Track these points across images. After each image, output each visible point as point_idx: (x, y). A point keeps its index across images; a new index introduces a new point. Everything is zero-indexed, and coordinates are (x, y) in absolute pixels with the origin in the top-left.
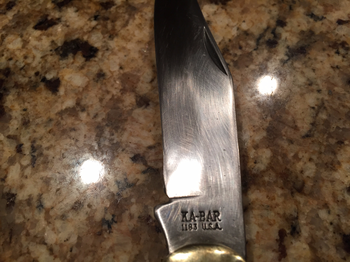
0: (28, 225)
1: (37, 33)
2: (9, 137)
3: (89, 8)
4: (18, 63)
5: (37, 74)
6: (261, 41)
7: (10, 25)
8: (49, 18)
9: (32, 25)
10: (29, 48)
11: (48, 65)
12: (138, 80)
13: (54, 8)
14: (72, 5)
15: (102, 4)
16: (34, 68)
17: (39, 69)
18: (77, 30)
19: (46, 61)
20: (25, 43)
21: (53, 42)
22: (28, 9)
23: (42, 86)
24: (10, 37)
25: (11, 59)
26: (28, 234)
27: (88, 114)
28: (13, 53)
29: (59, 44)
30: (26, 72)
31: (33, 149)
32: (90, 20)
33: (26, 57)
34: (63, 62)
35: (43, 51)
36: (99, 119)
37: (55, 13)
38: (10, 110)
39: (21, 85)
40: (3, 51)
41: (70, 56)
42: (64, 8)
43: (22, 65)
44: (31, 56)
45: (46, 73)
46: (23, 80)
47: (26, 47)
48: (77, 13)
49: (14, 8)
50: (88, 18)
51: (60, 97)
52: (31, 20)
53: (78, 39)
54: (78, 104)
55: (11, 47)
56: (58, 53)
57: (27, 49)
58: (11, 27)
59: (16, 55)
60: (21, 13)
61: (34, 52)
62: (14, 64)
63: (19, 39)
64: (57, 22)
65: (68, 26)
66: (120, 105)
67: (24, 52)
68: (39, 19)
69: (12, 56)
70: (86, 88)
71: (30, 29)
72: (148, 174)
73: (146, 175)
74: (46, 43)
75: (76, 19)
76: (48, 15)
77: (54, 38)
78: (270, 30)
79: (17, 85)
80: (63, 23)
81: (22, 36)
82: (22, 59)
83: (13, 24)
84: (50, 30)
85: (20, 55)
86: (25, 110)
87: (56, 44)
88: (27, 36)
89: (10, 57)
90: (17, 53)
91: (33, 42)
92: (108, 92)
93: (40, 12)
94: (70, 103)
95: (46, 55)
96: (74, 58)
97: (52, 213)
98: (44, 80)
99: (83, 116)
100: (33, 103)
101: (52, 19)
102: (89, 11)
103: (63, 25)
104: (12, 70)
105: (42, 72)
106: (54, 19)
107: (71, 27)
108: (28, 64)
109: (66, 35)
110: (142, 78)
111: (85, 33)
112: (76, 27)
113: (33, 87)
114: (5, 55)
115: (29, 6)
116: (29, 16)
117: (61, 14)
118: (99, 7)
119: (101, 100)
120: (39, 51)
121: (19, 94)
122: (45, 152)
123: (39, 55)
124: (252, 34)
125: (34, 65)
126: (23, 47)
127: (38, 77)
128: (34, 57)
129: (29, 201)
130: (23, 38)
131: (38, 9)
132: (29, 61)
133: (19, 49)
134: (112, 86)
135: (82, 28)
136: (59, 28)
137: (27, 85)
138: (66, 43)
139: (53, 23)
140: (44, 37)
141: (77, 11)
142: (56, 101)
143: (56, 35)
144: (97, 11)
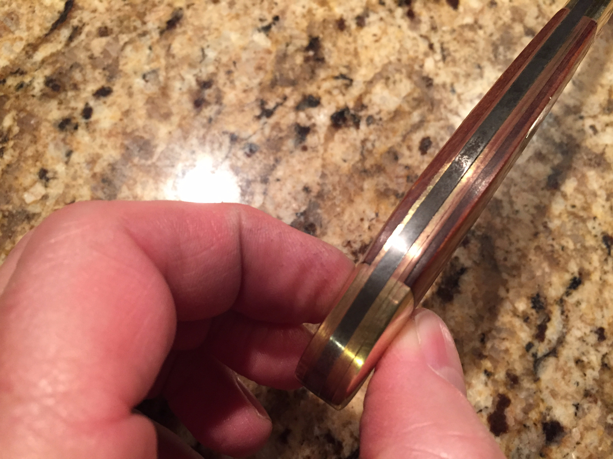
0: (445, 102)
2: (421, 36)
12: (525, 14)
26: (445, 107)
27: (485, 33)
31: (443, 49)
36: (494, 38)
54: (476, 22)
66: (511, 31)
70: (482, 11)
92: (500, 18)
94: (469, 20)
97: (462, 97)
99: (481, 32)
110: (528, 14)
119: (495, 23)
122: (453, 54)
129: (444, 85)
134: (504, 14)
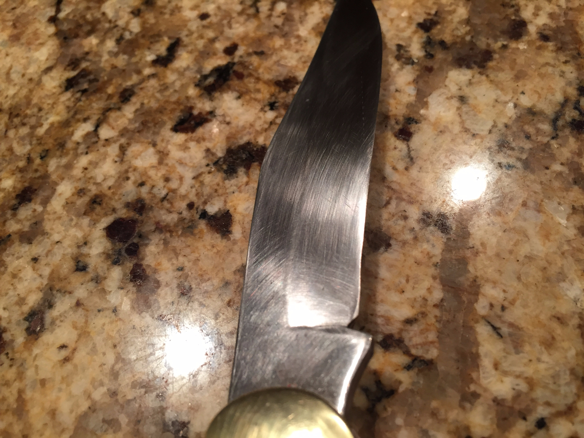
1: (180, 138)
3: (258, 91)
4: (155, 190)
5: (191, 206)
6: (560, 123)
7: (132, 127)
8: (195, 112)
9: (169, 125)
10: (170, 164)
11: (207, 190)
13: (201, 96)
14: (229, 88)
15: (278, 83)
16: (184, 197)
17: (192, 197)
18: (244, 128)
19: (202, 183)
20: (163, 156)
21: (208, 150)
22: (158, 100)
23: (202, 225)
24: (135, 148)
25: (142, 184)
28: (144, 173)
29: (220, 154)
30: (171, 203)
32: (262, 110)
33: (167, 180)
34: (231, 184)
35: (194, 167)
37: (203, 103)
38: (155, 271)
39: (167, 226)
40: (127, 171)
41: (241, 171)
42: (217, 94)
43: (164, 192)
44: (174, 176)
45: (205, 203)
46: (170, 218)
47: (165, 162)
48: (240, 101)
49: (134, 99)
50: (259, 107)
51: (235, 242)
52: (165, 118)
53: (248, 143)
55: (139, 163)
56: (219, 169)
57: (167, 165)
58: (133, 131)
59: (150, 178)
60: (146, 107)
61: (180, 169)
62: (150, 193)
63: (151, 150)
64: (209, 117)
65: (228, 123)
67: (163, 171)
68: (178, 114)
69: (144, 179)
71: (166, 132)
72: (416, 370)
73: (412, 373)
74: (196, 154)
75: (241, 110)
76: (191, 108)
77: (209, 145)
78: (570, 105)
79: (160, 228)
80: (220, 119)
81: (154, 145)
82: (161, 184)
83: (137, 125)
84: (200, 131)
85: (156, 176)
86: (181, 269)
87: (213, 154)
88: (164, 145)
89: (140, 181)
90: (152, 173)
91: (175, 154)
93: (178, 103)
95: (200, 175)
96: (247, 174)
98: (204, 215)
100: (193, 257)
101: (200, 113)
102: (259, 96)
103: (221, 123)
104: (147, 201)
105: (198, 203)
106: (204, 113)
107: (233, 125)
108: (174, 191)
109: (228, 138)
111: (259, 133)
112: (241, 123)
113: (188, 228)
114: (132, 178)
115: (158, 95)
116: (161, 110)
117: (214, 104)
118: (273, 89)
120: (187, 168)
121: (166, 243)
123: (189, 175)
124: (541, 113)
125: (183, 191)
126: (161, 162)
127: (194, 211)
128: (181, 179)
130: (158, 148)
131: (174, 99)
132: (174, 185)
133: (153, 167)
135: (252, 125)
136: (214, 128)
137: (176, 225)
138: (229, 151)
139: (202, 120)
140: (192, 144)
141: (239, 98)
142: (230, 251)
143: (211, 139)
144: (272, 95)
